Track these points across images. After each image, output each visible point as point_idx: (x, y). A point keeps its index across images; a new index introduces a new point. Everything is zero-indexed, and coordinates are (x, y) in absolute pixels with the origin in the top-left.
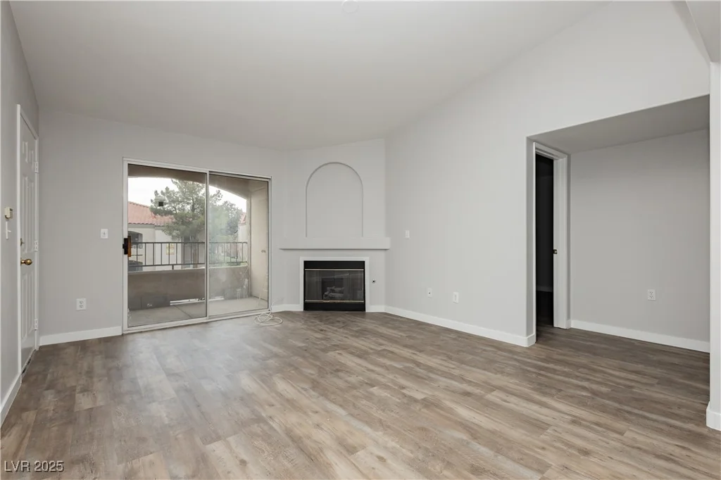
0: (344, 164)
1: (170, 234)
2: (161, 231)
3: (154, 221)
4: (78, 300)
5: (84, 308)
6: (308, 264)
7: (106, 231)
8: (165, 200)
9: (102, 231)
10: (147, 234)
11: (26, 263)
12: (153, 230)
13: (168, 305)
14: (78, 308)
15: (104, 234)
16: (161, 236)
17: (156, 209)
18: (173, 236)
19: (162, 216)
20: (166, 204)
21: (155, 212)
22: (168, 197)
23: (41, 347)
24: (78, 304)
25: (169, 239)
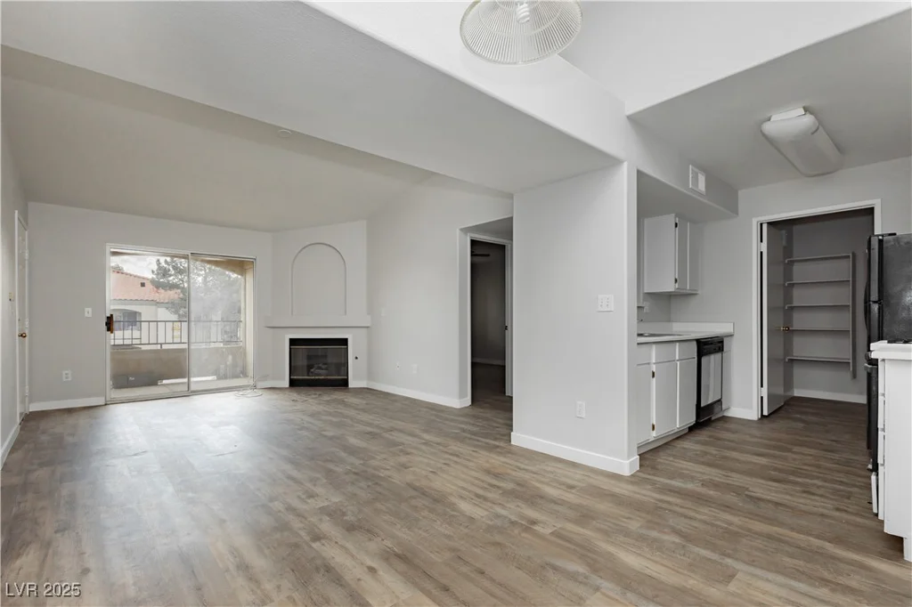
0: (330, 246)
1: (176, 312)
2: (164, 309)
3: (156, 297)
4: (64, 372)
5: (70, 379)
6: (293, 342)
7: (90, 310)
8: (169, 270)
9: (87, 309)
10: (146, 312)
11: (22, 336)
12: (154, 307)
13: (156, 384)
14: (65, 380)
15: (88, 312)
16: (163, 314)
17: (159, 282)
18: (179, 315)
19: (166, 290)
20: (171, 275)
21: (157, 285)
22: (173, 267)
23: (30, 412)
24: (64, 376)
25: (175, 317)
